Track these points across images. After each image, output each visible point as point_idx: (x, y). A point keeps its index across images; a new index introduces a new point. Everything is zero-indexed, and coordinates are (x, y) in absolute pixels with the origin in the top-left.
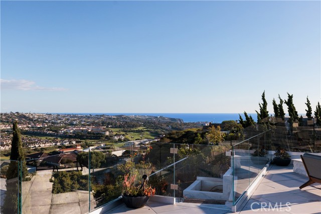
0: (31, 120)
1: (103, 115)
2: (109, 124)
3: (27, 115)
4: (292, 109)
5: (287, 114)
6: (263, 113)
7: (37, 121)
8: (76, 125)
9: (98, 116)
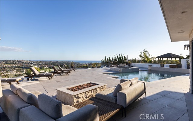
0: (23, 63)
1: (51, 61)
2: (53, 64)
3: (21, 61)
4: (110, 59)
5: (109, 60)
6: (105, 60)
7: (26, 63)
8: (41, 64)
9: (49, 61)
